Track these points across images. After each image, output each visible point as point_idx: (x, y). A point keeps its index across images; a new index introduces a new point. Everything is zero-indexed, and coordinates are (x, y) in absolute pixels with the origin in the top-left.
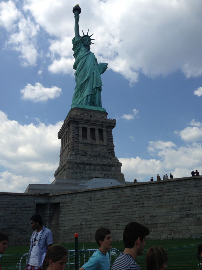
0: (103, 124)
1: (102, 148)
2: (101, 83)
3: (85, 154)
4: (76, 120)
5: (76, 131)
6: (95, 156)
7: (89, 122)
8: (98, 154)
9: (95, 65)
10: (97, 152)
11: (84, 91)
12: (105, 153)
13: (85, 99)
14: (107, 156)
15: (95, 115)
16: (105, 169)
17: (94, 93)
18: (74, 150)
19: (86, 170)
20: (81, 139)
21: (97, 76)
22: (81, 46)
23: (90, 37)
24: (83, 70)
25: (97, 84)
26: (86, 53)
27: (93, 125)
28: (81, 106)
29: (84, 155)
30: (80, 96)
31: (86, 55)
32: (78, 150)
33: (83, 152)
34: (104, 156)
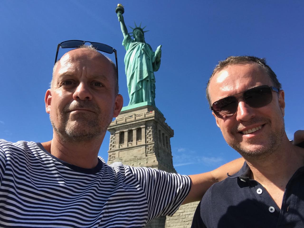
1: (139, 149)
4: (112, 127)
5: (114, 139)
6: (131, 160)
7: (125, 125)
8: (135, 158)
12: (142, 154)
14: (144, 157)
17: (140, 88)
18: (111, 160)
20: (117, 145)
27: (130, 126)
32: (114, 159)
33: (119, 159)
34: (141, 157)
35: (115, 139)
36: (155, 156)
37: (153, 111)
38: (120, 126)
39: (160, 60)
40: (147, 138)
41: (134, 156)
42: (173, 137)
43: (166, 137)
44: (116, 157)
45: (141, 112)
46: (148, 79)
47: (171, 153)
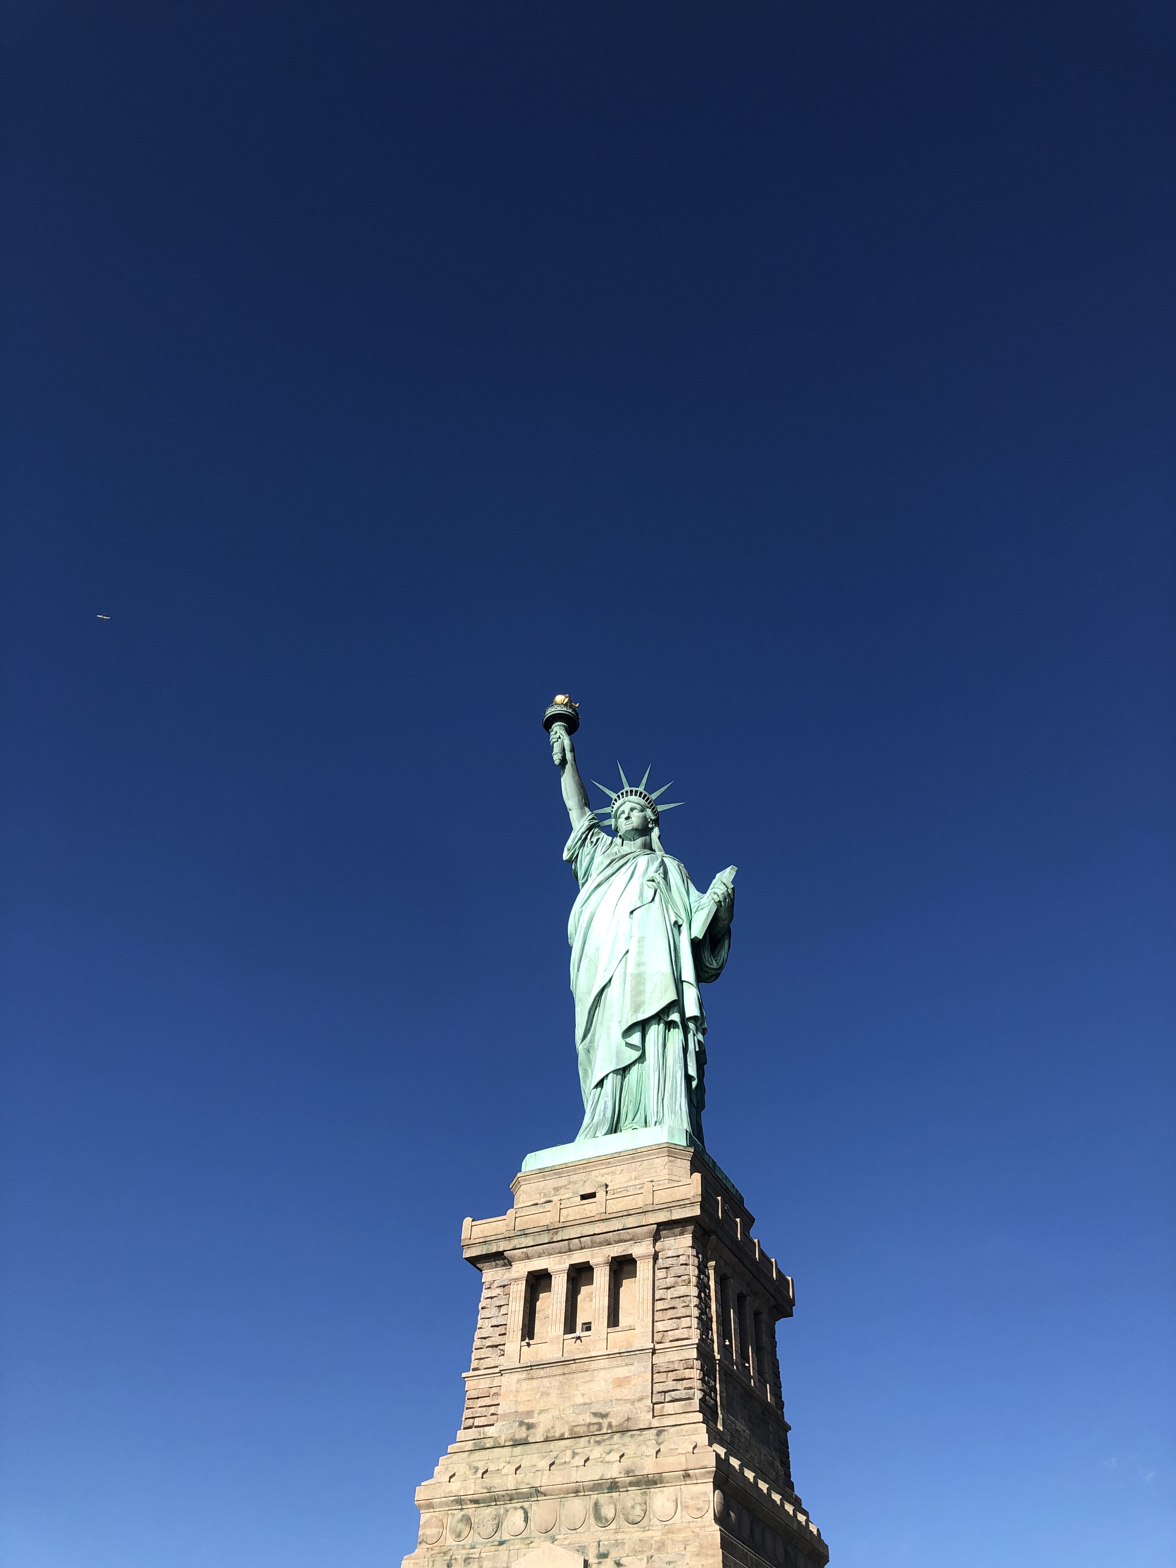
0: (631, 1222)
1: (622, 1372)
3: (522, 1433)
4: (494, 1249)
5: (501, 1306)
6: (574, 1433)
7: (559, 1236)
8: (595, 1420)
9: (636, 913)
10: (591, 1403)
11: (594, 1066)
12: (632, 1402)
13: (589, 1108)
14: (645, 1418)
16: (608, 1511)
17: (638, 1055)
18: (477, 1422)
19: (505, 1537)
20: (513, 1345)
22: (594, 852)
24: (584, 964)
25: (637, 1008)
27: (582, 1248)
29: (516, 1444)
32: (491, 1420)
33: (517, 1423)
34: (628, 1419)
35: (503, 1310)
36: (700, 1417)
37: (697, 1176)
38: (529, 1241)
39: (729, 931)
40: (658, 1316)
41: (593, 1410)
42: (792, 1316)
43: (757, 1314)
44: (500, 1410)
45: (635, 1179)
46: (675, 1017)
47: (780, 1404)
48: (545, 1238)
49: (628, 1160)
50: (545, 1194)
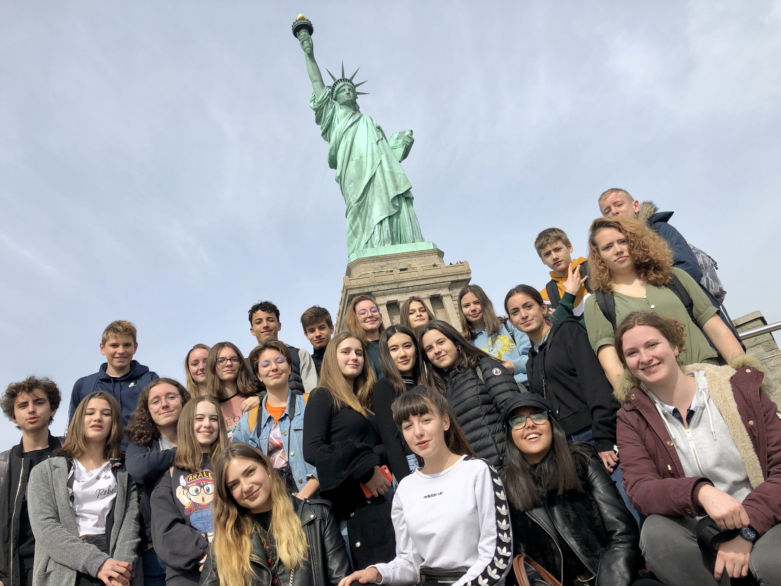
0: (438, 280)
2: (407, 181)
4: (366, 290)
7: (402, 285)
9: (380, 142)
11: (368, 214)
13: (377, 233)
15: (411, 265)
17: (397, 211)
21: (391, 168)
22: (335, 108)
23: (353, 81)
24: (352, 164)
25: (397, 188)
26: (351, 121)
27: (413, 291)
28: (370, 253)
30: (363, 229)
31: (352, 125)
48: (395, 286)
49: (417, 255)
50: (376, 269)
